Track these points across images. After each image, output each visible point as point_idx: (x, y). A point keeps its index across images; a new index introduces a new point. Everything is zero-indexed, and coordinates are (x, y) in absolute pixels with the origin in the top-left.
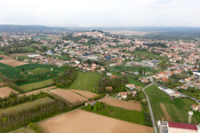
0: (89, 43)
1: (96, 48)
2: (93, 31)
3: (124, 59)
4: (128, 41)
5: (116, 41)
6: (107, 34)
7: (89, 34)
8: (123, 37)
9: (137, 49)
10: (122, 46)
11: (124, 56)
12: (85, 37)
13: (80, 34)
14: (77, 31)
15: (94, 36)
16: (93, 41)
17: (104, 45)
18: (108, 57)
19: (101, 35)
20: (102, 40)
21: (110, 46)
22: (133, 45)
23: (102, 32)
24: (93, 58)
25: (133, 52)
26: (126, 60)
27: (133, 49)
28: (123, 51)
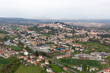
0: (49, 33)
1: (53, 39)
2: (56, 23)
3: (73, 51)
4: (83, 32)
5: (73, 32)
6: (68, 26)
7: (51, 25)
8: (80, 28)
9: (90, 40)
10: (77, 36)
11: (73, 48)
12: (47, 28)
13: (44, 25)
14: (43, 23)
15: (55, 27)
16: (53, 31)
17: (61, 36)
18: (59, 48)
20: (61, 31)
21: (66, 36)
22: (87, 35)
23: (63, 24)
24: (45, 49)
25: (85, 43)
26: (76, 52)
27: (85, 40)
28: (77, 42)
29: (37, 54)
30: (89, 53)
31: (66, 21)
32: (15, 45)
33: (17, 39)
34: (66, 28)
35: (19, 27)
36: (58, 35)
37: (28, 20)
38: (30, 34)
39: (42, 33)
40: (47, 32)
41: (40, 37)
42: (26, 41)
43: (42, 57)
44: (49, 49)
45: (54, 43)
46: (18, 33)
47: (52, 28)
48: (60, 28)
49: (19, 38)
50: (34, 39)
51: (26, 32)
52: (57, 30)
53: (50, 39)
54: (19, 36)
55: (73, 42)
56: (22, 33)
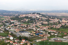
0: (28, 22)
1: (32, 26)
2: (34, 13)
3: (49, 35)
4: (56, 20)
5: (48, 21)
6: (43, 16)
7: (30, 16)
8: (54, 17)
9: (62, 26)
10: (51, 24)
11: (49, 33)
12: (27, 17)
13: (24, 16)
14: (23, 14)
15: (33, 17)
16: (32, 20)
17: (38, 24)
18: (38, 33)
19: (38, 16)
20: (38, 20)
21: (43, 24)
22: (59, 23)
23: (40, 14)
24: (26, 34)
25: (58, 29)
26: (51, 36)
27: (58, 26)
29: (20, 38)
30: (62, 37)
31: (42, 12)
32: (2, 32)
33: (2, 27)
34: (42, 18)
35: (3, 17)
36: (36, 23)
37: (10, 12)
38: (13, 23)
39: (23, 22)
40: (27, 21)
41: (22, 25)
42: (10, 28)
43: (24, 41)
44: (30, 35)
45: (33, 30)
46: (3, 22)
47: (31, 18)
48: (37, 17)
49: (4, 26)
50: (17, 27)
51: (10, 21)
52: (34, 19)
53: (30, 26)
54: (4, 24)
55: (49, 28)
56: (6, 22)
